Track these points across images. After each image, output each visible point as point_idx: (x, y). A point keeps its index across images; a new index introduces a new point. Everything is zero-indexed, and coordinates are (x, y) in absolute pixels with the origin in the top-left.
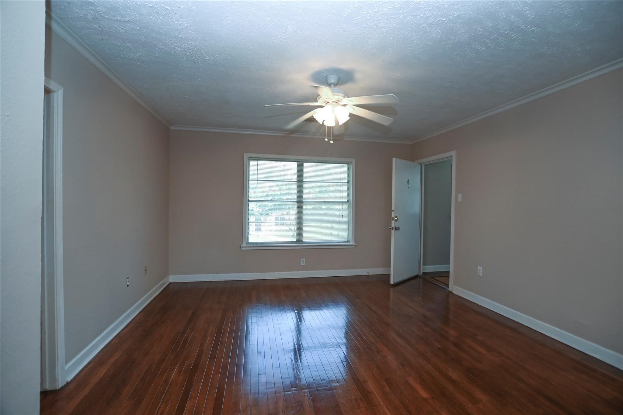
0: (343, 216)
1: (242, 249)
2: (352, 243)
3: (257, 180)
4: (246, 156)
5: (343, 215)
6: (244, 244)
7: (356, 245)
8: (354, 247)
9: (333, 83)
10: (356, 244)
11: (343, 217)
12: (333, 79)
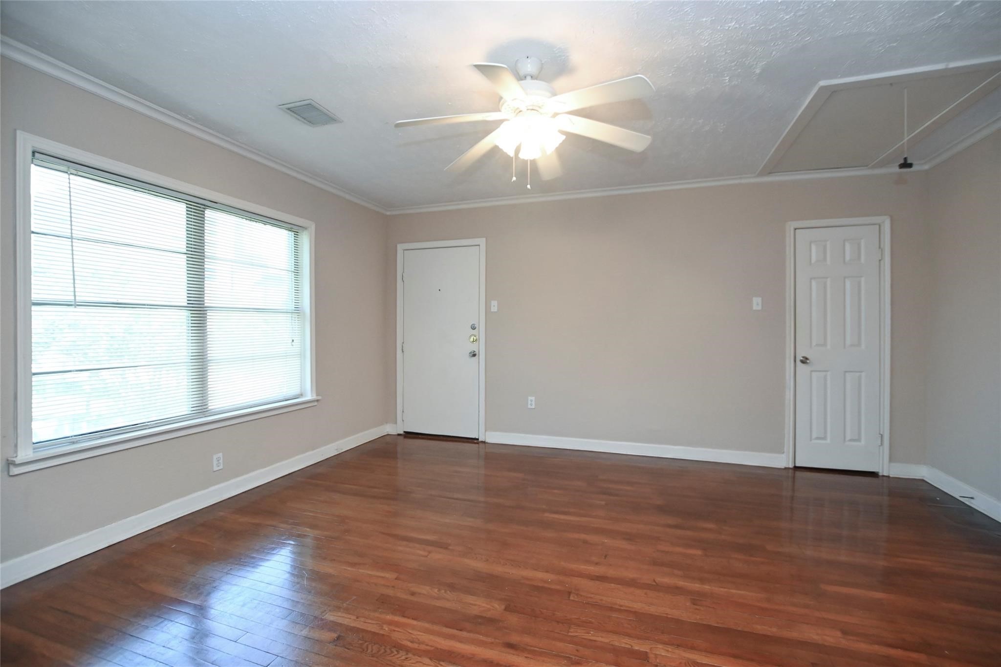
0: (293, 341)
1: (15, 471)
2: (309, 396)
3: (72, 238)
4: (26, 142)
5: (293, 339)
6: (24, 454)
7: (317, 401)
8: (316, 404)
9: (530, 75)
10: (319, 398)
11: (293, 344)
12: (529, 67)
